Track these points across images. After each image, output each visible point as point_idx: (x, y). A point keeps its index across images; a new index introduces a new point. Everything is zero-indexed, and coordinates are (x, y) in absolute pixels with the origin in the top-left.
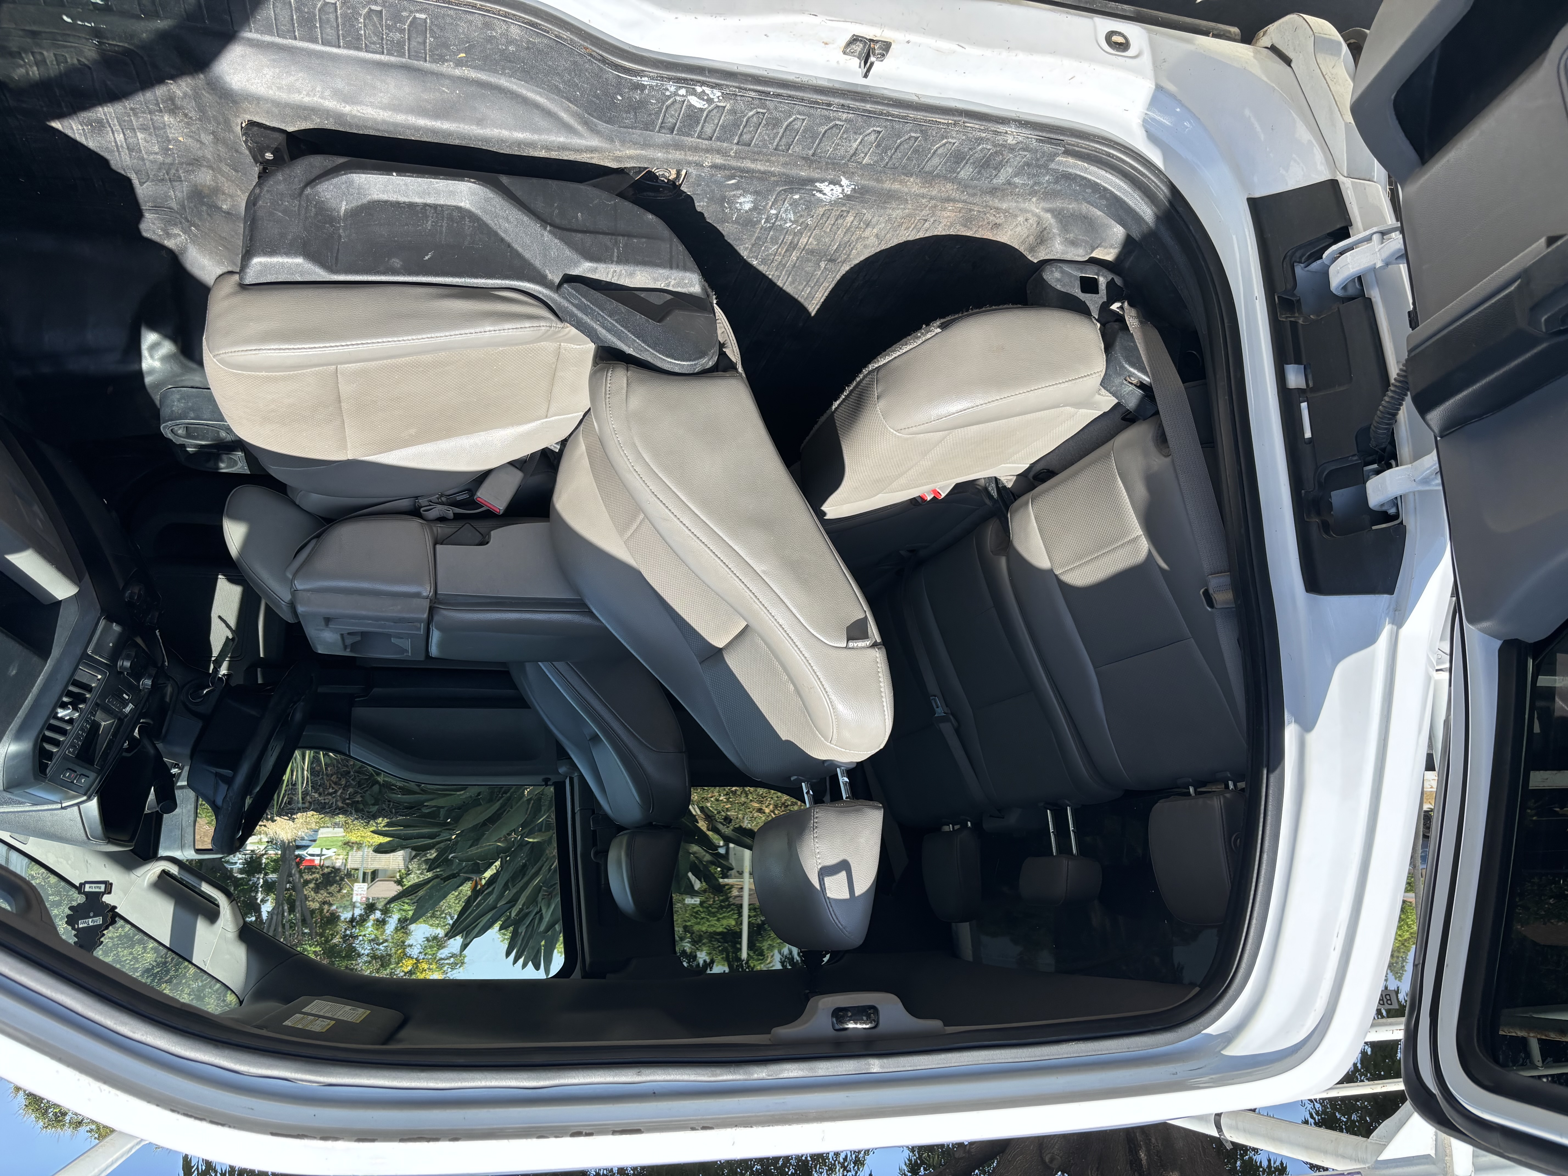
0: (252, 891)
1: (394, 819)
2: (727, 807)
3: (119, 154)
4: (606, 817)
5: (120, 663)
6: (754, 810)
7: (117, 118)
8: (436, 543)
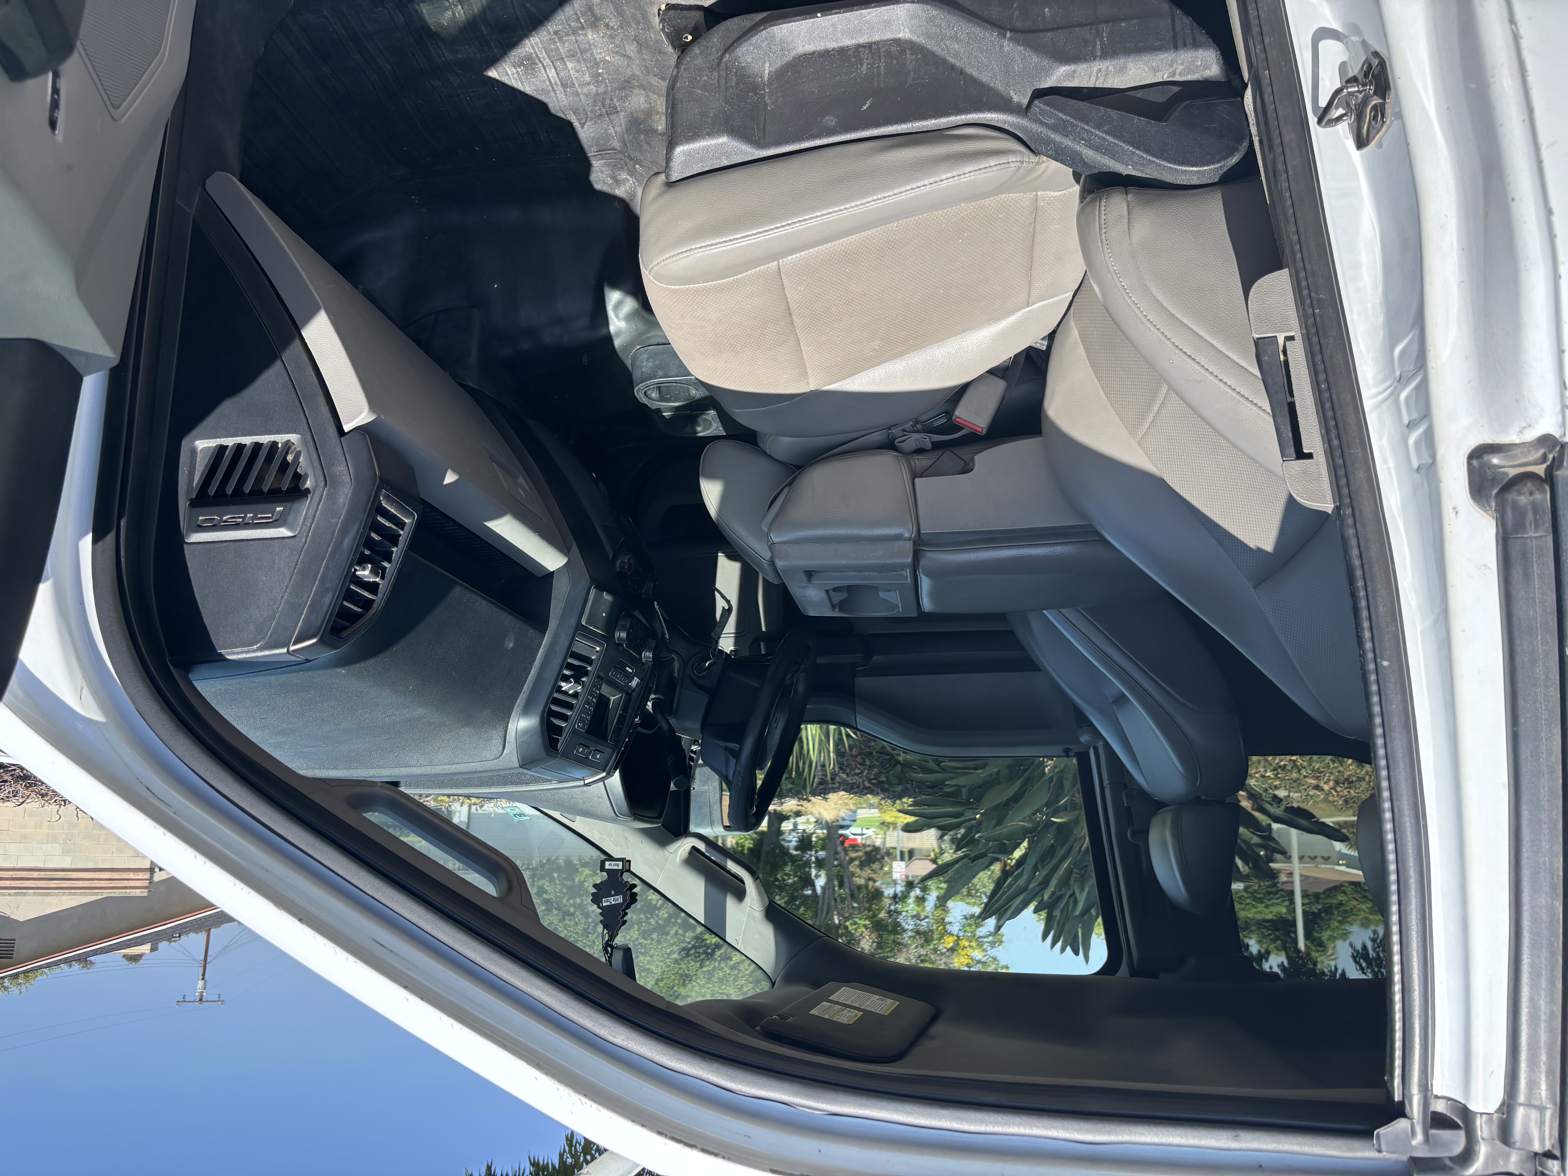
0: (806, 866)
1: (919, 798)
2: (1275, 784)
3: (555, 94)
4: (1141, 791)
5: (617, 635)
6: (1309, 787)
7: (544, 48)
8: (914, 476)
